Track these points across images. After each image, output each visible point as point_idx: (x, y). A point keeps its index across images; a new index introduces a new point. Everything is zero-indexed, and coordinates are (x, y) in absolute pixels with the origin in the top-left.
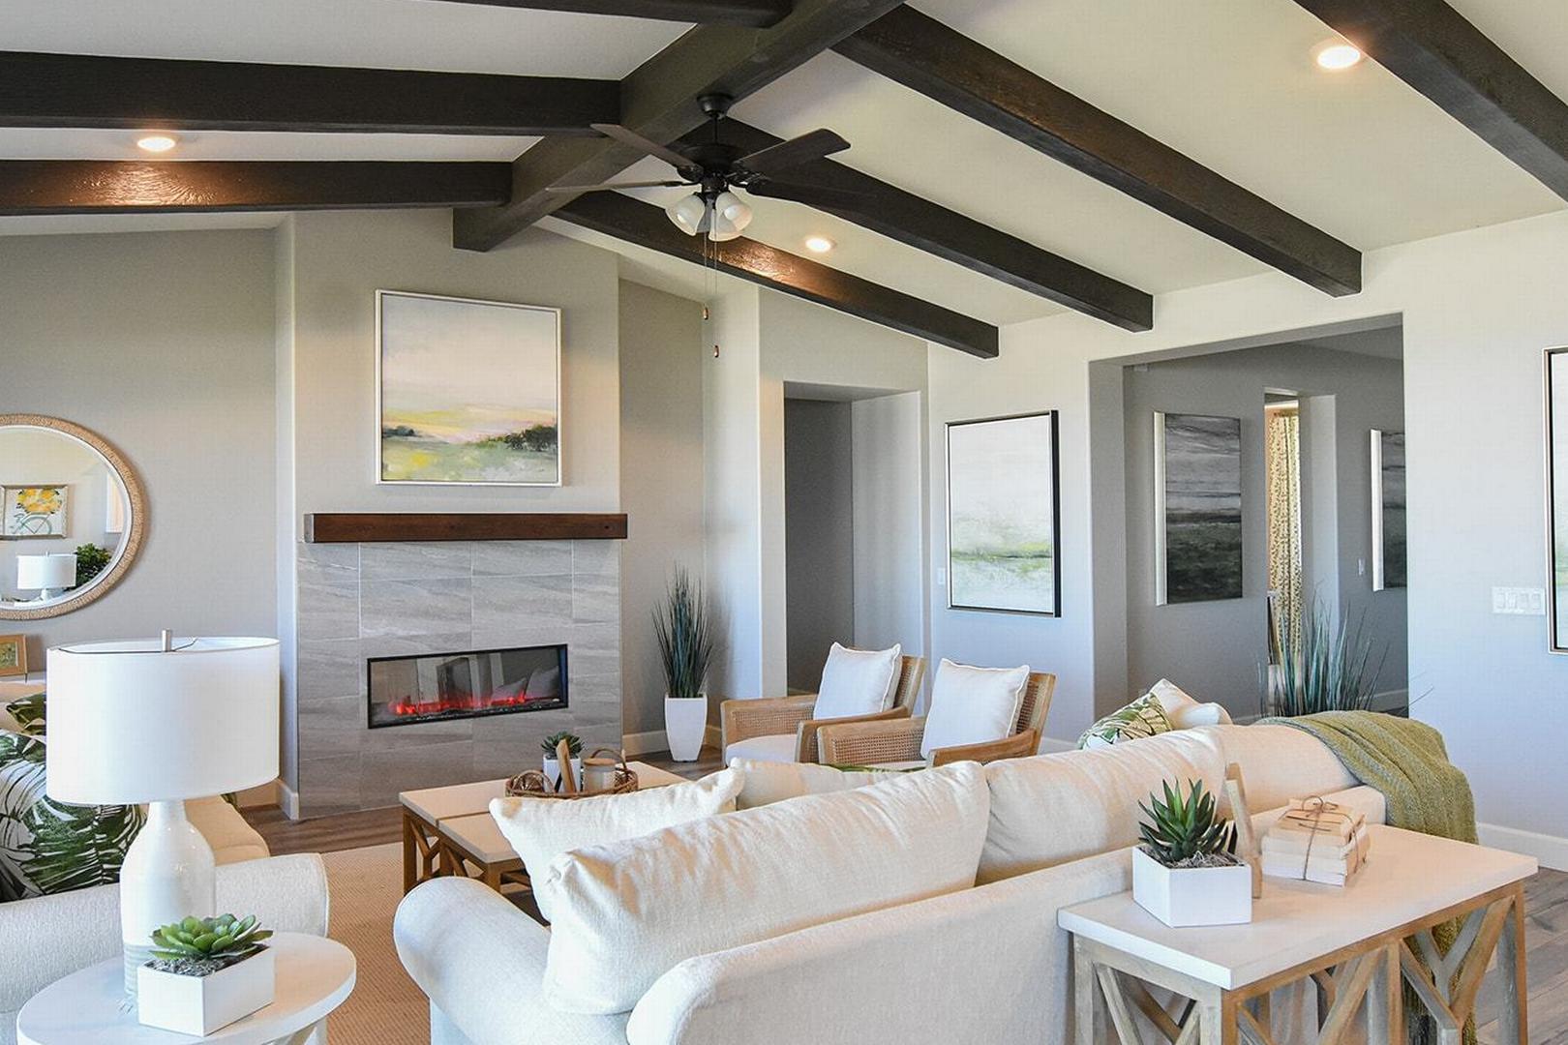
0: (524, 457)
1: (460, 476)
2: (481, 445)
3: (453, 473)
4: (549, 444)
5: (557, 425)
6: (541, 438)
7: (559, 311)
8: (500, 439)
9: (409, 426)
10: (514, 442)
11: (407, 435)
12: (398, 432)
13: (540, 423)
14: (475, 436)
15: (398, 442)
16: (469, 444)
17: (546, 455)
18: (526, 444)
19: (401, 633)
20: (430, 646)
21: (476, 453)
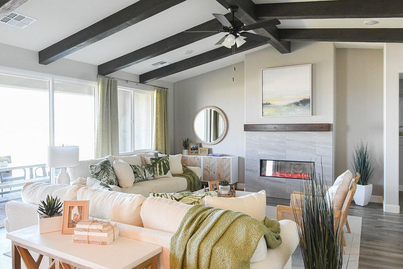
0: (300, 108)
1: (282, 114)
2: (287, 106)
3: (280, 113)
4: (308, 104)
5: (310, 98)
6: (305, 102)
7: (311, 65)
8: (293, 103)
9: (269, 102)
10: (297, 104)
11: (268, 104)
12: (266, 104)
13: (305, 98)
14: (286, 103)
15: (267, 107)
16: (284, 106)
17: (306, 107)
18: (300, 104)
19: (268, 154)
20: (275, 158)
21: (286, 108)
